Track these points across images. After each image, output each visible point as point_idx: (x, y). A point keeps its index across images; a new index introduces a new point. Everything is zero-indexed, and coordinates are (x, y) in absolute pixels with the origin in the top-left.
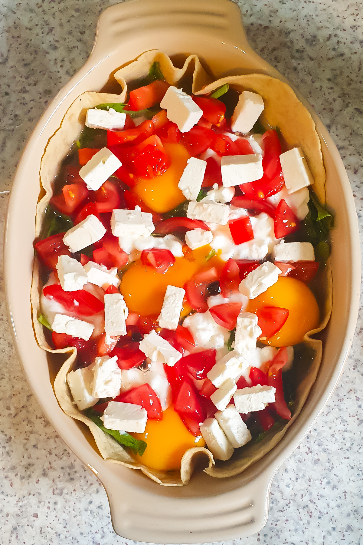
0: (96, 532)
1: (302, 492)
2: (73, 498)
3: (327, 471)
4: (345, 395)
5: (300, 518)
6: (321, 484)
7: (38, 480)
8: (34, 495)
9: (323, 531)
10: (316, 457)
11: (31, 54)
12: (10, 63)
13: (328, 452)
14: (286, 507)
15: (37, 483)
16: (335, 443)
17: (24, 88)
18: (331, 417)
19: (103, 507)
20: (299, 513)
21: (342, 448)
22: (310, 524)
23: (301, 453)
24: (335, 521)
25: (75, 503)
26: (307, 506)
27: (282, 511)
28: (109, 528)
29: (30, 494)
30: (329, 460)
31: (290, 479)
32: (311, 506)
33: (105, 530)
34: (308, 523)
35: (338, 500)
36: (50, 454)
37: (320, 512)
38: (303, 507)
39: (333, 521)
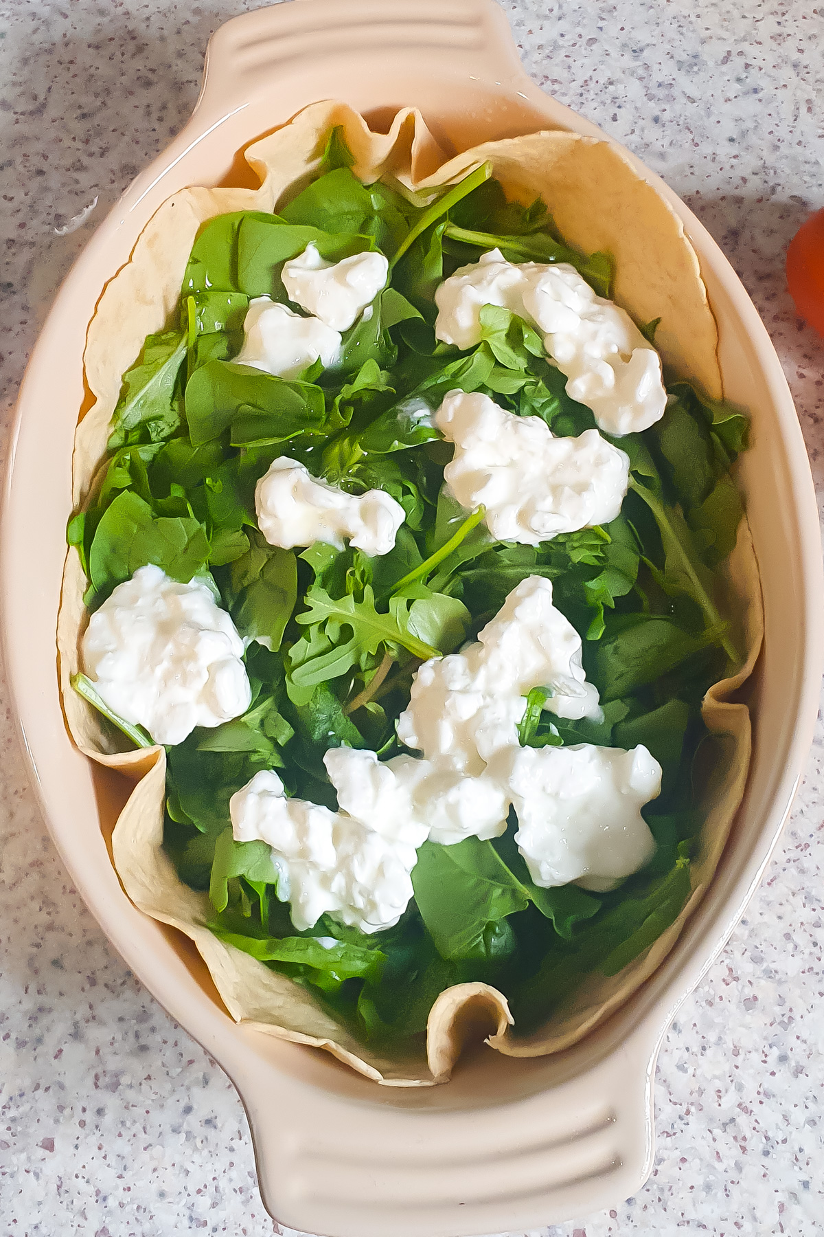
0: (199, 1191)
1: (718, 1084)
2: (145, 1098)
3: (777, 1029)
4: (811, 836)
5: (718, 1153)
6: (765, 1062)
7: (61, 1051)
8: (47, 1089)
9: (776, 1191)
10: (749, 992)
11: (97, 95)
12: (52, 112)
13: (778, 977)
14: (679, 1125)
15: (56, 1057)
16: (793, 956)
17: (79, 161)
18: (781, 888)
19: (219, 1123)
20: (715, 1140)
21: (811, 969)
22: (744, 1171)
23: (712, 981)
24: (808, 1164)
25: (148, 1112)
26: (733, 1120)
27: (669, 1135)
28: (231, 1180)
29: (37, 1087)
30: (781, 1000)
31: (687, 1049)
32: (742, 1119)
33: (223, 1183)
34: (739, 1167)
35: (810, 1104)
36: (93, 982)
37: (767, 1138)
38: (723, 1124)
39: (802, 1164)
